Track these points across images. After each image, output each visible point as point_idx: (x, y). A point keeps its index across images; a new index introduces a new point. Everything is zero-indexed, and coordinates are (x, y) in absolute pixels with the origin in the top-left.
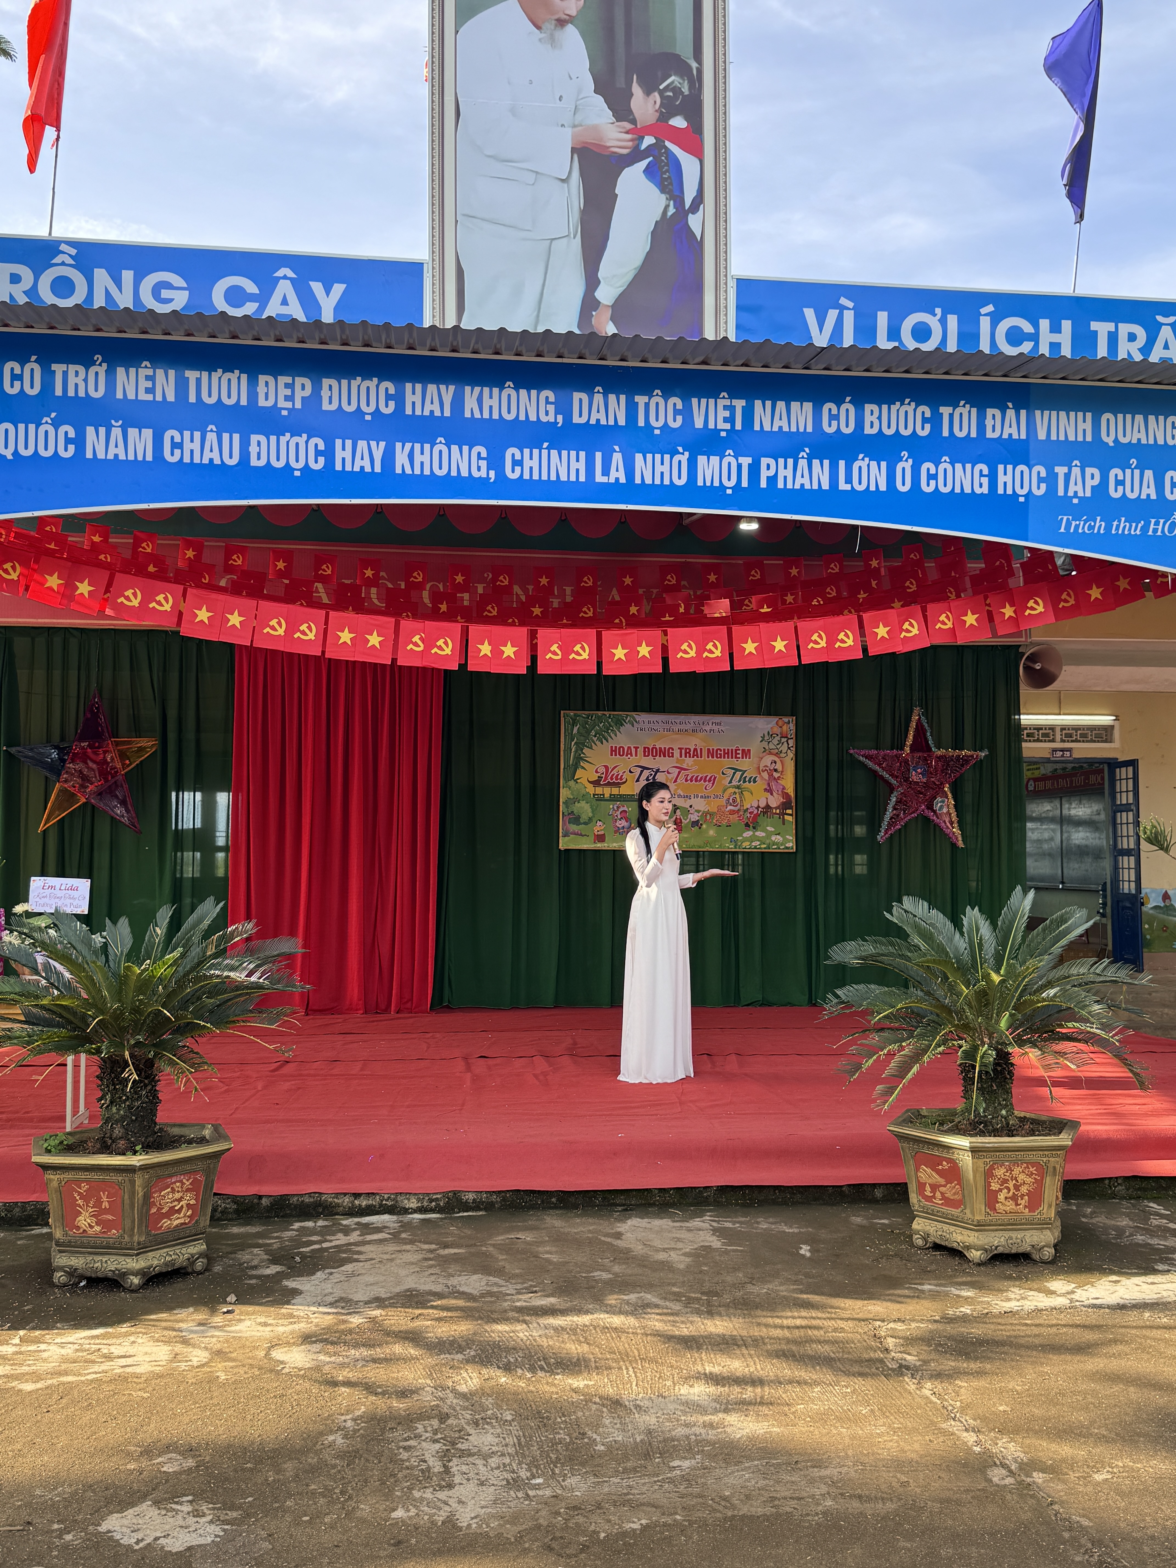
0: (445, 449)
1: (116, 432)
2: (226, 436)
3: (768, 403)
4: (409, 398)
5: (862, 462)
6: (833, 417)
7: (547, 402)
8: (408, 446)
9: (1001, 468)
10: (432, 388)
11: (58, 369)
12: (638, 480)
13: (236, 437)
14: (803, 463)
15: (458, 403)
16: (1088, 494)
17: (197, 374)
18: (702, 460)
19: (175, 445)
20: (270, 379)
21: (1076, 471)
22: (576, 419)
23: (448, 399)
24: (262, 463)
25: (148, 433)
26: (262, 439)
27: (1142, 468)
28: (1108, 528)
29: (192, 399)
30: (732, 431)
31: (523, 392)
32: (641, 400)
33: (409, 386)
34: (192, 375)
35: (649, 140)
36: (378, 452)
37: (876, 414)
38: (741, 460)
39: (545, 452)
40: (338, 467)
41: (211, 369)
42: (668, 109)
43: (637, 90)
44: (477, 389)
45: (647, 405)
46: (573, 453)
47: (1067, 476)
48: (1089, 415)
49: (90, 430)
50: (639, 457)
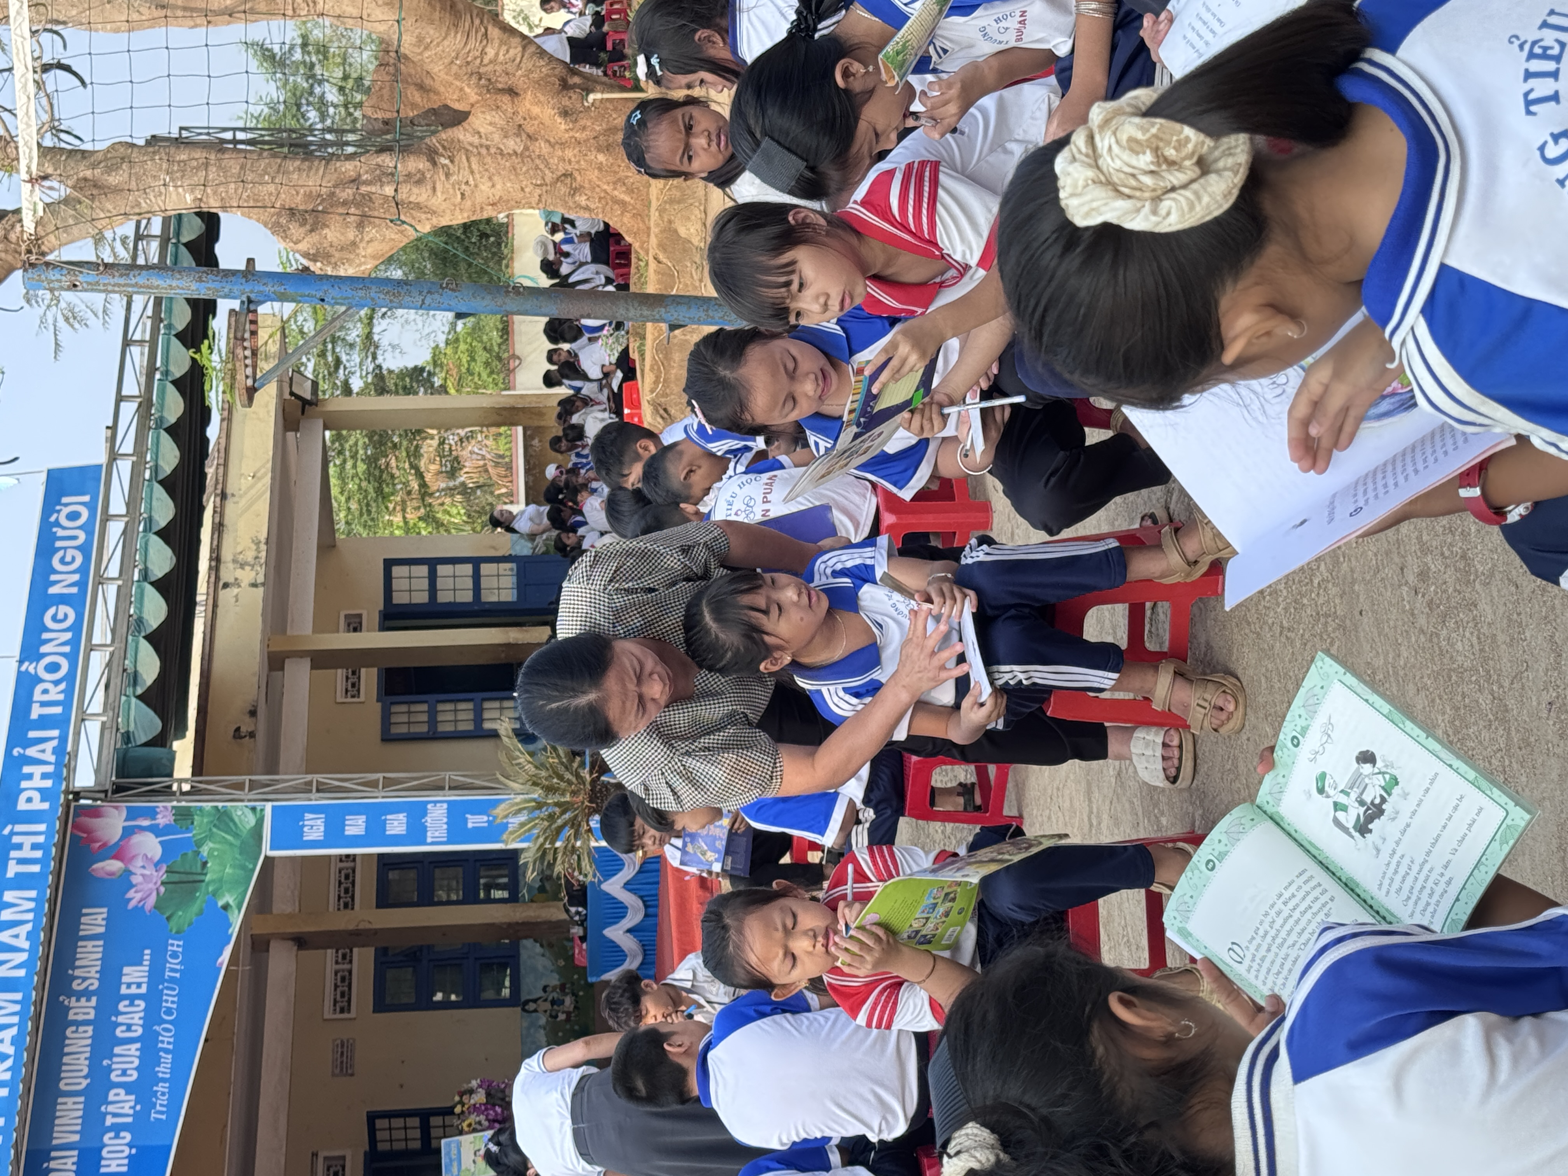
9: (103, 1170)
16: (133, 1097)
21: (111, 1108)
27: (111, 1056)
28: (164, 1080)
47: (115, 1115)
48: (60, 1100)
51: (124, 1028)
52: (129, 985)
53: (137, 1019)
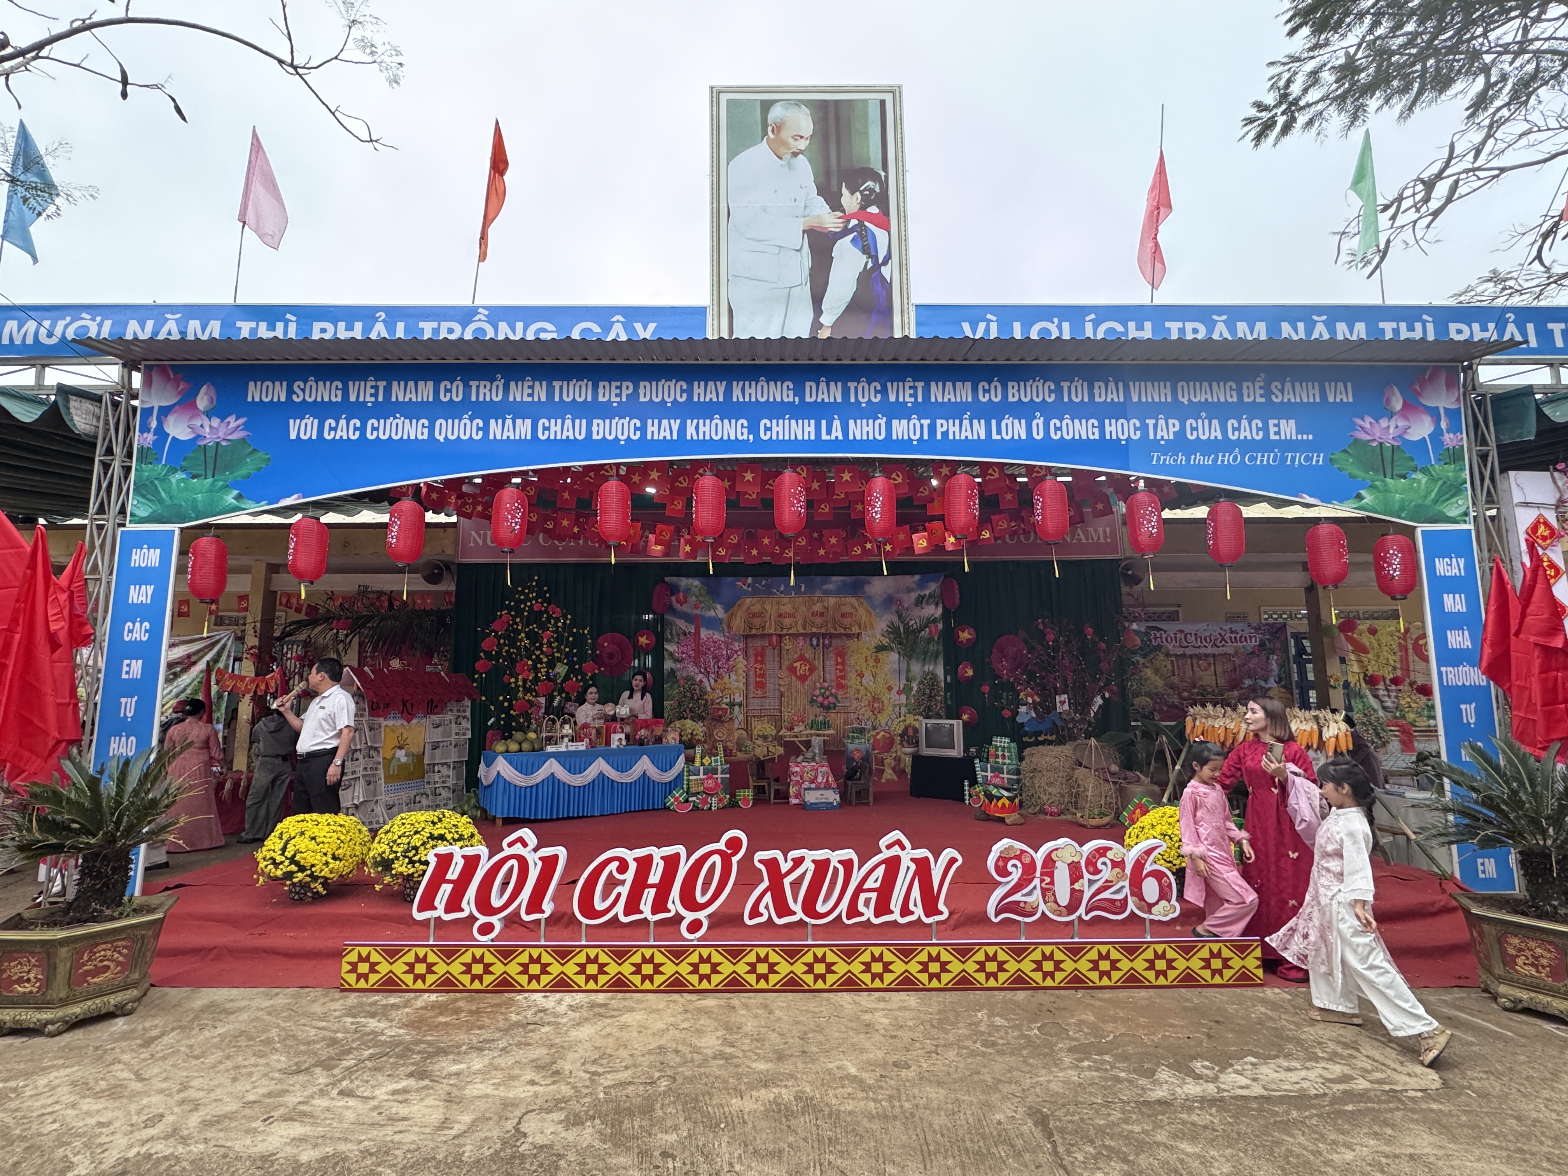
0: (719, 422)
1: (509, 422)
2: (577, 421)
3: (940, 384)
4: (696, 391)
5: (1007, 421)
6: (985, 391)
7: (788, 389)
8: (695, 421)
9: (1107, 421)
10: (711, 384)
11: (474, 384)
12: (851, 437)
13: (584, 421)
14: (966, 422)
15: (728, 392)
16: (1172, 437)
17: (560, 383)
18: (895, 422)
19: (546, 429)
20: (607, 384)
21: (1162, 422)
22: (808, 399)
23: (721, 391)
24: (600, 437)
25: (528, 422)
26: (601, 421)
27: (1210, 418)
28: (1188, 460)
29: (557, 399)
30: (916, 402)
31: (772, 383)
32: (852, 385)
33: (696, 384)
34: (557, 384)
35: (854, 222)
36: (675, 427)
37: (1016, 388)
38: (922, 421)
39: (787, 422)
40: (649, 437)
41: (569, 380)
42: (866, 202)
43: (844, 191)
44: (741, 383)
45: (856, 388)
46: (806, 421)
47: (1155, 426)
48: (1168, 384)
49: (492, 421)
50: (851, 422)
51: (1236, 425)
52: (1277, 425)
53: (1245, 434)
